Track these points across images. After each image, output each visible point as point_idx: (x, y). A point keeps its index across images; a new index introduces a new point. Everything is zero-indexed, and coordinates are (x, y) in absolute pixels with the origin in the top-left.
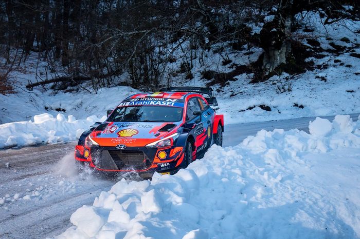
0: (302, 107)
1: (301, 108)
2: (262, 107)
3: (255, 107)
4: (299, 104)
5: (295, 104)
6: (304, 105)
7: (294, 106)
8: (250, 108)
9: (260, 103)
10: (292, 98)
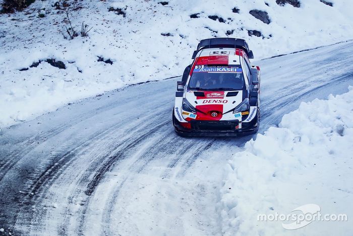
0: (109, 61)
1: (109, 64)
2: (52, 62)
3: (40, 62)
4: (106, 58)
5: (100, 58)
6: (112, 59)
7: (98, 61)
8: (35, 65)
9: (47, 56)
10: (92, 48)
